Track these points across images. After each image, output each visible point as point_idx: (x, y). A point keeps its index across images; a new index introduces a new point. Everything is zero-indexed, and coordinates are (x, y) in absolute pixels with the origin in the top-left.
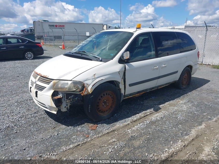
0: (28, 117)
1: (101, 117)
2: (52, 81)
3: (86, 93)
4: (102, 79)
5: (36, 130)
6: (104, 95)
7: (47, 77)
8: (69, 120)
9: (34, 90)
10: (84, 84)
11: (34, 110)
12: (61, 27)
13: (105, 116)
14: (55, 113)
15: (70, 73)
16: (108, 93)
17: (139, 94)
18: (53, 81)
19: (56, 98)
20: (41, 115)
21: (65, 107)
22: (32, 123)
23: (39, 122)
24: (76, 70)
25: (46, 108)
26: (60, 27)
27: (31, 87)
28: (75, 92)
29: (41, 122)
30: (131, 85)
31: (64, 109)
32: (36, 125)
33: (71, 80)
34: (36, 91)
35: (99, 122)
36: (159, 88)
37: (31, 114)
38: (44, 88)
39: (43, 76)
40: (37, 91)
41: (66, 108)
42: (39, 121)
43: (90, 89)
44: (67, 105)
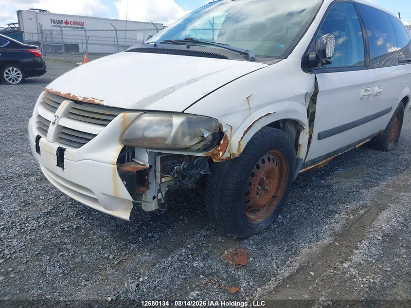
0: (29, 228)
1: (253, 224)
2: (115, 116)
3: (227, 155)
4: (269, 114)
5: (61, 271)
6: (263, 161)
7: (97, 101)
8: (157, 236)
9: (50, 144)
10: (221, 126)
11: (44, 204)
12: (76, 26)
13: (260, 223)
14: (125, 215)
15: (172, 89)
16: (271, 157)
17: (324, 161)
18: (121, 115)
19: (130, 167)
20: (67, 219)
21: (154, 198)
22: (45, 248)
23: (65, 243)
24: (189, 82)
25: (95, 200)
26: (74, 26)
27: (38, 138)
28: (190, 151)
29: (73, 243)
30: (321, 137)
31: (150, 205)
32: (58, 252)
33: (182, 113)
34: (59, 148)
35: (245, 241)
36: (357, 146)
37: (38, 218)
38: (89, 137)
39: (81, 99)
40: (63, 146)
41: (156, 199)
42: (66, 240)
43: (236, 143)
44: (159, 191)
